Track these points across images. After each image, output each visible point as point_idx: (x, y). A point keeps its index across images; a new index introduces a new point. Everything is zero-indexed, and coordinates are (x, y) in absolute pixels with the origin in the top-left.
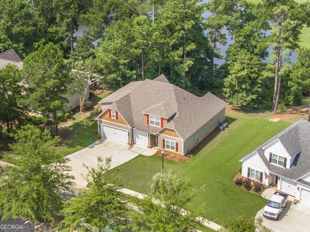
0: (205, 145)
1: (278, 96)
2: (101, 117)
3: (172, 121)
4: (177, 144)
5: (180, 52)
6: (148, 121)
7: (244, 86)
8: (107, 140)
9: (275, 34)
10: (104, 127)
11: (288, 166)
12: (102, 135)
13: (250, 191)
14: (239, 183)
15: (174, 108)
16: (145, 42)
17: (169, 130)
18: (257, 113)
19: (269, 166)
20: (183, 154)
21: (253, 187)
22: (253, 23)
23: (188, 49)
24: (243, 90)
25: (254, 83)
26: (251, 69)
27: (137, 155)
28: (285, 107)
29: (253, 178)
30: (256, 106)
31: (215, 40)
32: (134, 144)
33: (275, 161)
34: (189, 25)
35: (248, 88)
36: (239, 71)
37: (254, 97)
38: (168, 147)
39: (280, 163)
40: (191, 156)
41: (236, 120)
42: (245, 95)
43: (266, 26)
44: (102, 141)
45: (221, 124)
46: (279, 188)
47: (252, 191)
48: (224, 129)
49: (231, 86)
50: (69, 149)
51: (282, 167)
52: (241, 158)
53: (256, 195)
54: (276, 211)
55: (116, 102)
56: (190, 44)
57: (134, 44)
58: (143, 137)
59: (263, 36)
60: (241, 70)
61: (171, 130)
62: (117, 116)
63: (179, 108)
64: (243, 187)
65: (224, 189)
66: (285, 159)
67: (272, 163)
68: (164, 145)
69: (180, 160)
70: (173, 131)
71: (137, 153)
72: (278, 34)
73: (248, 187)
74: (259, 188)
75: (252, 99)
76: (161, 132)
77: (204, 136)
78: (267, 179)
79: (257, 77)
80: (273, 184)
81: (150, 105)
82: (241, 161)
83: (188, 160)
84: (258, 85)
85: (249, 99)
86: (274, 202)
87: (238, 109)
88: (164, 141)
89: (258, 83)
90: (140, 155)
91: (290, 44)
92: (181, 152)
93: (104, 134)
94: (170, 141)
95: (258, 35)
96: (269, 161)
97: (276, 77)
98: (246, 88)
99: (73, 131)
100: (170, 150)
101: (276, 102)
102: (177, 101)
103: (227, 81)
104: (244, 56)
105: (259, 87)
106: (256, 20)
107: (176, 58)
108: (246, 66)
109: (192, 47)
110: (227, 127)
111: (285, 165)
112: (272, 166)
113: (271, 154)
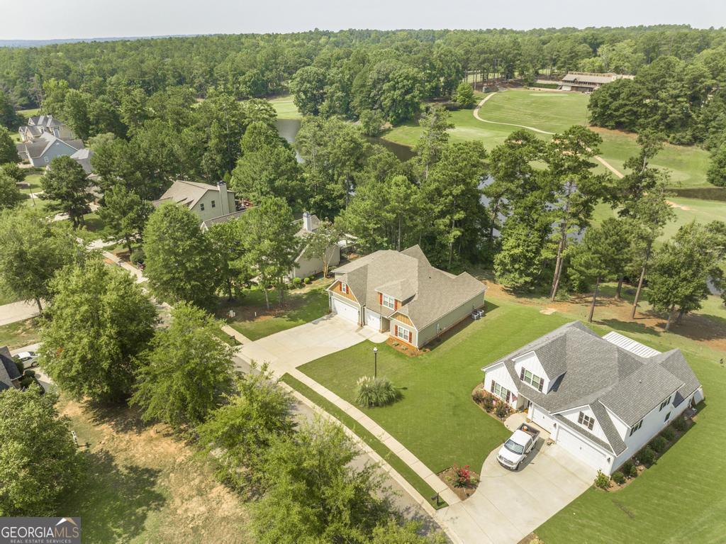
0: (450, 337)
1: (558, 281)
2: (332, 289)
3: (406, 305)
4: (411, 334)
5: (447, 220)
6: (381, 300)
7: (517, 266)
8: (337, 315)
9: (562, 208)
10: (335, 301)
11: (545, 390)
12: (333, 309)
13: (489, 414)
14: (478, 399)
15: (414, 288)
16: (402, 205)
17: (402, 315)
18: (531, 297)
19: (518, 385)
20: (416, 346)
21: (495, 409)
22: (536, 193)
23: (456, 217)
24: (516, 270)
25: (529, 263)
26: (528, 246)
27: (364, 339)
28: (566, 294)
29: (497, 395)
30: (533, 288)
31: (496, 211)
32: (364, 325)
33: (528, 380)
34: (457, 190)
35: (522, 268)
36: (512, 248)
37: (528, 279)
38: (401, 335)
39: (534, 383)
40: (427, 350)
41: (498, 307)
42: (517, 276)
43: (551, 198)
44: (331, 316)
45: (475, 312)
46: (529, 416)
47: (493, 415)
48: (478, 318)
49: (502, 263)
50: (289, 322)
51: (537, 390)
52: (485, 366)
53: (497, 422)
54: (516, 458)
55: (348, 273)
56: (458, 212)
57: (387, 207)
58: (375, 319)
59: (548, 209)
60: (516, 247)
61: (404, 316)
62: (347, 291)
63: (420, 290)
64: (481, 406)
65: (455, 406)
66: (542, 381)
67: (524, 382)
68: (396, 332)
69: (412, 354)
70: (407, 317)
71: (364, 337)
72: (565, 208)
73: (489, 408)
74: (504, 412)
75: (526, 282)
76: (393, 316)
77: (451, 325)
78: (516, 402)
79: (534, 257)
80: (523, 409)
81: (388, 281)
82: (484, 370)
83: (422, 355)
84: (535, 267)
85: (522, 281)
86: (516, 444)
87: (509, 291)
88: (396, 327)
89: (535, 264)
90: (367, 341)
91: (578, 222)
92: (415, 344)
93: (335, 308)
94: (404, 329)
95: (542, 208)
96: (520, 379)
97: (558, 259)
98: (519, 268)
99: (306, 300)
100: (402, 339)
101: (555, 287)
102: (419, 280)
103: (498, 257)
104: (522, 230)
105: (535, 269)
106: (540, 191)
107: (442, 227)
108: (521, 242)
109: (460, 215)
110: (484, 315)
111: (540, 388)
112: (524, 385)
113: (523, 370)
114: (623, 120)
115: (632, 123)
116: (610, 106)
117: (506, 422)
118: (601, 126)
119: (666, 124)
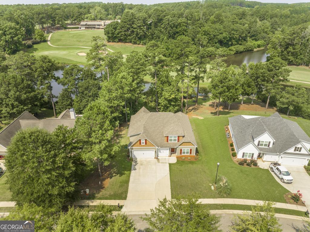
2: (133, 146)
4: (191, 150)
6: (168, 140)
11: (271, 146)
12: (133, 157)
21: (252, 164)
27: (168, 164)
29: (246, 158)
32: (158, 157)
33: (262, 145)
38: (184, 153)
40: (198, 154)
46: (265, 159)
47: (253, 167)
50: (122, 177)
55: (143, 133)
61: (187, 143)
62: (146, 142)
64: (246, 166)
86: (285, 172)
88: (181, 150)
92: (194, 154)
94: (186, 149)
96: (257, 146)
111: (269, 146)
112: (260, 148)
113: (259, 142)
114: (122, 38)
115: (125, 39)
116: (115, 33)
117: (260, 167)
118: (113, 42)
119: (138, 38)
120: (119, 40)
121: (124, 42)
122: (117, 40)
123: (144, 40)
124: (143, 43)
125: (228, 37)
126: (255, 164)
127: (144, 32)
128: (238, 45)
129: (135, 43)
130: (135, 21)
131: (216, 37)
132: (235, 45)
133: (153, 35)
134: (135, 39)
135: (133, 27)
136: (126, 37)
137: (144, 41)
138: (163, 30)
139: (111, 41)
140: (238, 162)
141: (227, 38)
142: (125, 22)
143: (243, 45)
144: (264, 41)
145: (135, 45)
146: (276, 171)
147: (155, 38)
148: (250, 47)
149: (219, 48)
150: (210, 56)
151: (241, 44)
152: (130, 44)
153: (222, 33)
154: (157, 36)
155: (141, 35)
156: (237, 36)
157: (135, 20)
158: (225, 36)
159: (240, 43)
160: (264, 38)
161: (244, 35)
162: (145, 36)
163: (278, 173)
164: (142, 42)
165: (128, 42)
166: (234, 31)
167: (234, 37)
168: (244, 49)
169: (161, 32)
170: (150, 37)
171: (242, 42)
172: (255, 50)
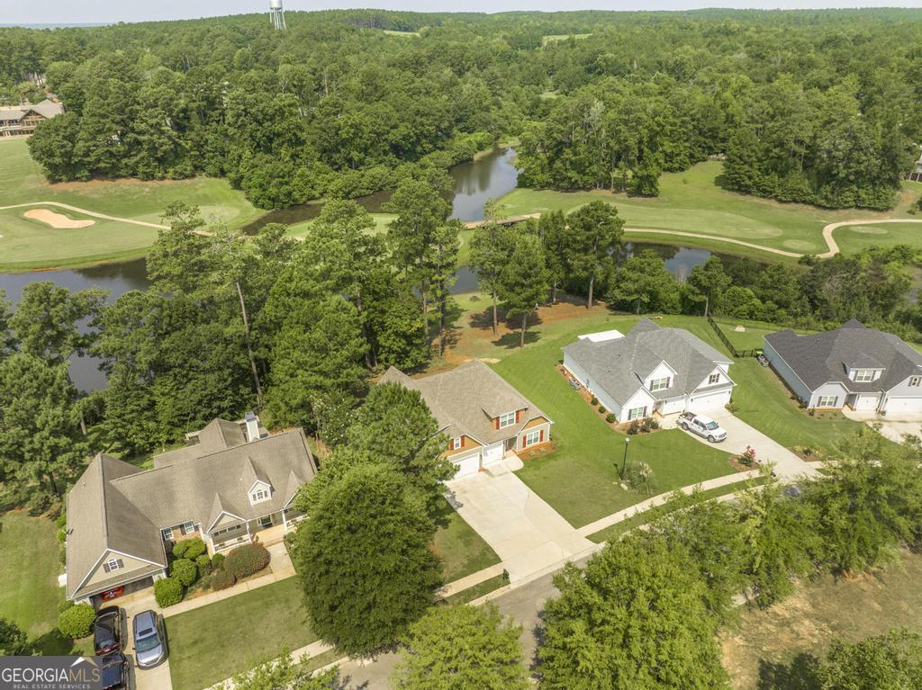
4: (542, 432)
6: (498, 425)
11: (671, 384)
27: (511, 474)
39: (662, 385)
58: (496, 449)
62: (463, 443)
66: (669, 379)
67: (653, 391)
68: (525, 443)
71: (507, 473)
90: (515, 473)
111: (668, 385)
112: (655, 393)
113: (652, 382)
114: (102, 165)
115: (114, 167)
116: (75, 151)
117: (664, 428)
118: (69, 180)
119: (157, 159)
120: (90, 171)
121: (110, 176)
122: (87, 173)
123: (177, 164)
124: (175, 172)
125: (412, 134)
126: (655, 426)
127: (174, 142)
128: (438, 151)
129: (149, 177)
130: (137, 111)
131: (383, 138)
132: (429, 153)
133: (202, 146)
134: (148, 165)
135: (133, 130)
136: (115, 161)
137: (178, 169)
138: (231, 131)
139: (64, 177)
140: (623, 430)
141: (411, 137)
142: (103, 116)
143: (448, 149)
144: (489, 132)
145: (149, 183)
146: (695, 427)
147: (211, 154)
148: (464, 153)
149: (396, 166)
150: (381, 190)
151: (442, 149)
152: (133, 181)
153: (395, 127)
154: (216, 148)
155: (165, 152)
156: (431, 128)
157: (138, 107)
158: (406, 133)
159: (440, 144)
160: (486, 124)
161: (447, 124)
162: (177, 153)
163: (700, 430)
164: (171, 170)
165: (124, 177)
166: (421, 117)
167: (425, 132)
168: (453, 158)
169: (226, 135)
170: (192, 153)
171: (443, 141)
172: (476, 157)
